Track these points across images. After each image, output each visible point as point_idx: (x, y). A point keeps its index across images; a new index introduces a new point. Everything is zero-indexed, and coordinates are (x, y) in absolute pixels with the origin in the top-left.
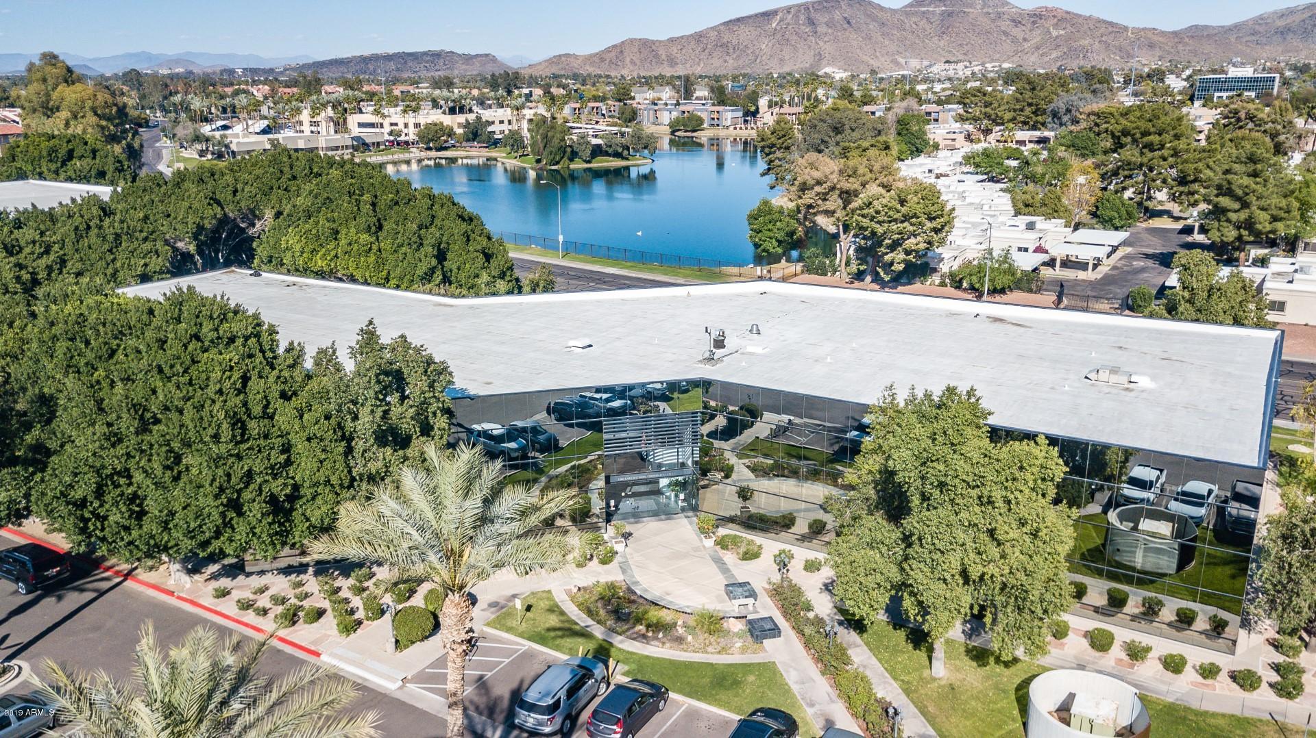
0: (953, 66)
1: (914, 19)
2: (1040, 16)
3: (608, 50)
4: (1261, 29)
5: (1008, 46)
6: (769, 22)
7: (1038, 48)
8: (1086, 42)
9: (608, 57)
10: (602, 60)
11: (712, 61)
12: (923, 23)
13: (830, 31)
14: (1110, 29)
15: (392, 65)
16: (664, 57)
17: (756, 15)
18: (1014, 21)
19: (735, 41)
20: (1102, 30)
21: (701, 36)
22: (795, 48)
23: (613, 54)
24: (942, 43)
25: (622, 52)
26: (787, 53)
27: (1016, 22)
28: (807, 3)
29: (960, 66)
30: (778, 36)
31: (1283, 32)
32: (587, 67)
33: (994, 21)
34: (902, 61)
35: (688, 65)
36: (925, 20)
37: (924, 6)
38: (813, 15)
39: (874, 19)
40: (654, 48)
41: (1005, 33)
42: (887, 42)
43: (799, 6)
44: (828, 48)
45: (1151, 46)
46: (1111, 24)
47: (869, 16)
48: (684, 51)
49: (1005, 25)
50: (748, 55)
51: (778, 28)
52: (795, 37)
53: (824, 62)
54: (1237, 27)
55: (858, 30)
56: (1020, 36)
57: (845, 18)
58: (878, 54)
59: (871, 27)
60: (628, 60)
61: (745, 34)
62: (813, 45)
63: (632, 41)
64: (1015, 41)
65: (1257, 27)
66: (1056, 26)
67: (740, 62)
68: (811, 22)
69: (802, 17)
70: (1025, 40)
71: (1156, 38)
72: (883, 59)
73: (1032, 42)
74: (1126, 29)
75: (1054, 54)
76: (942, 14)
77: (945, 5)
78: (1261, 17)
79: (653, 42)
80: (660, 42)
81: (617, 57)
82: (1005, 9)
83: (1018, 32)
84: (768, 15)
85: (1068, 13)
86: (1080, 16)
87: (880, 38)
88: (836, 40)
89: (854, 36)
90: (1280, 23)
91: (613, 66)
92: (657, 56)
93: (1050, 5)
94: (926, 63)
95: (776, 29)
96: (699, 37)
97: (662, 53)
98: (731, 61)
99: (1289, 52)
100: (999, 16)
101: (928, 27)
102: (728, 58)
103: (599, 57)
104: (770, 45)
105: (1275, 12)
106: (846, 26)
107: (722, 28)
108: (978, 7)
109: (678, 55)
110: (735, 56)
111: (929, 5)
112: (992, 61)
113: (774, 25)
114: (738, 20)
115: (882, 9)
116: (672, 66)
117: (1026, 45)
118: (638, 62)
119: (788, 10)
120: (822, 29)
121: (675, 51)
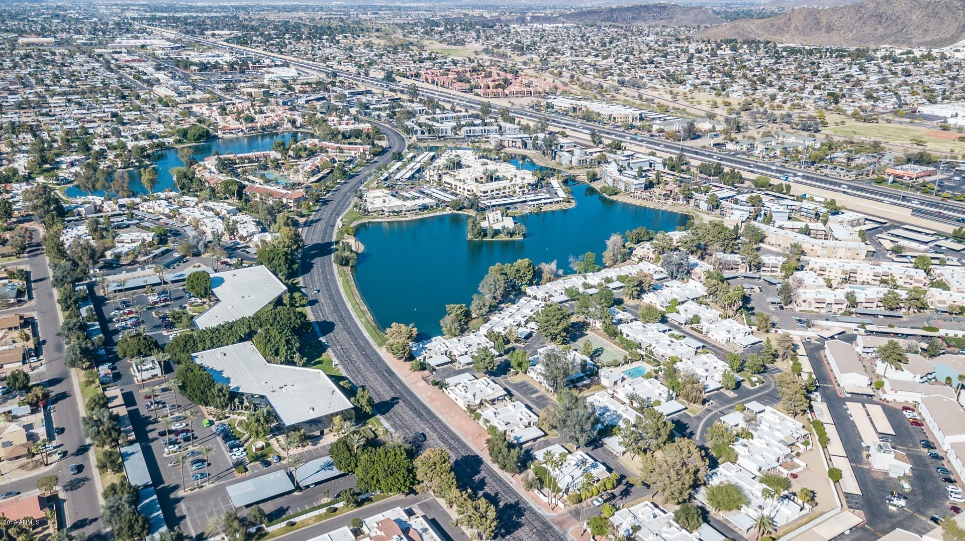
10: (773, 25)
11: (865, 29)
15: (630, 15)
19: (889, 12)
21: (861, 7)
22: (942, 21)
25: (789, 19)
26: (931, 24)
30: (930, 9)
32: (758, 31)
35: (842, 32)
40: (818, 16)
48: (843, 19)
50: (897, 24)
52: (945, 10)
60: (793, 25)
61: (900, 6)
62: (961, 17)
63: (802, 10)
67: (888, 31)
79: (818, 11)
80: (825, 10)
81: (785, 24)
92: (818, 23)
97: (824, 20)
98: (880, 30)
102: (876, 27)
103: (771, 23)
104: (919, 16)
109: (837, 23)
110: (885, 25)
116: (828, 32)
118: (800, 29)
121: (836, 18)
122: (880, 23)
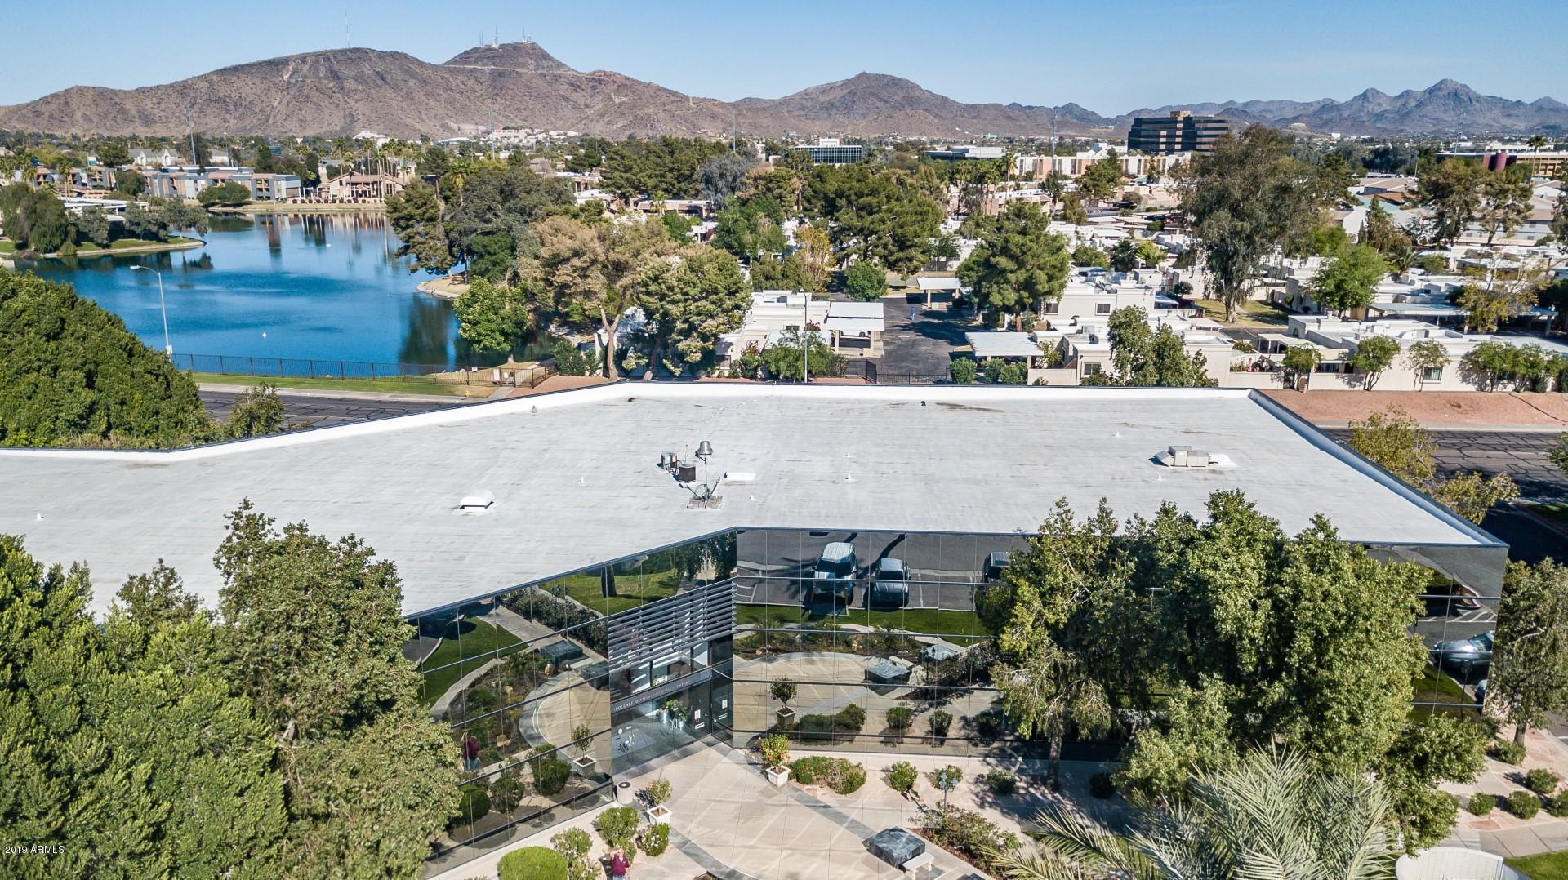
0: (513, 133)
1: (460, 78)
2: (599, 81)
3: (46, 100)
4: (809, 104)
5: (569, 112)
6: (279, 73)
7: (602, 116)
8: (651, 110)
9: (46, 110)
10: (38, 114)
11: (206, 121)
12: (471, 82)
13: (360, 87)
14: (672, 98)
16: (133, 112)
17: (260, 64)
18: (572, 85)
19: (235, 95)
20: (664, 99)
21: (185, 87)
22: (319, 107)
23: (54, 106)
24: (496, 107)
25: (67, 103)
26: (308, 113)
27: (576, 87)
28: (327, 52)
29: (522, 133)
30: (294, 91)
31: (828, 107)
32: (14, 123)
33: (550, 83)
34: (455, 126)
35: (172, 125)
36: (473, 80)
37: (470, 63)
38: (336, 67)
39: (413, 75)
40: (116, 100)
41: (563, 97)
42: (433, 104)
43: (316, 55)
44: (361, 108)
45: (713, 117)
46: (671, 92)
47: (407, 72)
48: (163, 106)
49: (564, 89)
50: (255, 113)
51: (293, 81)
52: (317, 93)
53: (358, 125)
54: (786, 102)
55: (395, 87)
56: (581, 102)
57: (378, 73)
58: (424, 117)
59: (411, 84)
61: (247, 87)
62: (342, 104)
63: (82, 90)
64: (576, 106)
65: (804, 102)
66: (617, 92)
67: (247, 122)
68: (335, 76)
69: (322, 69)
70: (587, 106)
71: (716, 109)
72: (431, 123)
73: (596, 109)
74: (687, 98)
75: (621, 123)
76: (492, 73)
77: (494, 64)
78: (805, 92)
79: (115, 92)
80: (125, 92)
81: (61, 111)
82: (561, 71)
83: (577, 97)
84: (276, 65)
85: (627, 78)
86: (640, 83)
87: (424, 98)
88: (369, 99)
89: (390, 94)
90: (823, 99)
91: (56, 123)
92: (122, 111)
93: (608, 70)
94: (482, 129)
95: (289, 83)
96: (182, 88)
97: (130, 106)
98: (233, 121)
99: (837, 127)
100: (556, 78)
101: (478, 87)
102: (228, 116)
103: (34, 110)
104: (284, 102)
105: (817, 88)
106: (380, 82)
107: (214, 77)
108: (532, 67)
109: (156, 111)
110: (237, 114)
111: (475, 63)
112: (556, 128)
113: (286, 77)
114: (236, 69)
115: (421, 64)
116: (147, 125)
117: (589, 112)
118: (95, 119)
119: (303, 58)
120: (350, 85)
121: (150, 105)
122: (228, 112)
